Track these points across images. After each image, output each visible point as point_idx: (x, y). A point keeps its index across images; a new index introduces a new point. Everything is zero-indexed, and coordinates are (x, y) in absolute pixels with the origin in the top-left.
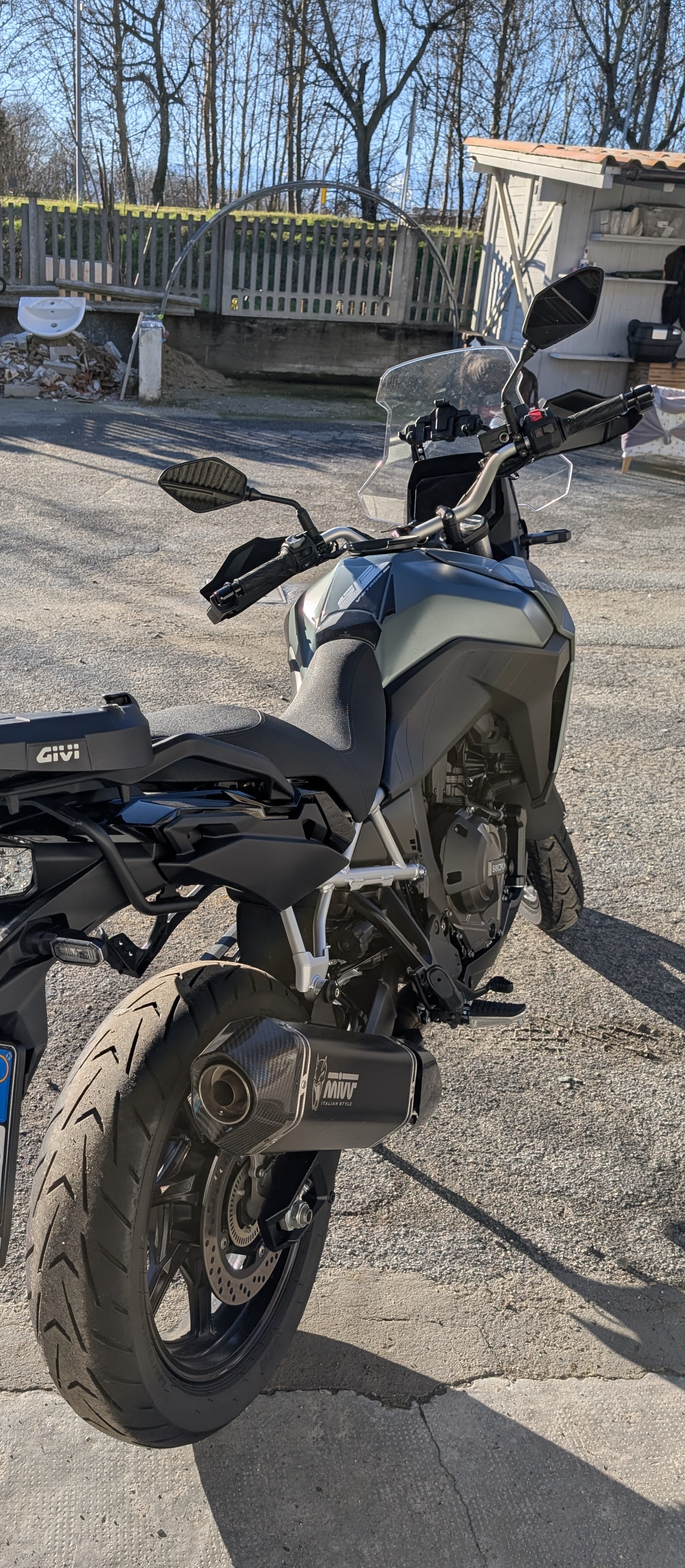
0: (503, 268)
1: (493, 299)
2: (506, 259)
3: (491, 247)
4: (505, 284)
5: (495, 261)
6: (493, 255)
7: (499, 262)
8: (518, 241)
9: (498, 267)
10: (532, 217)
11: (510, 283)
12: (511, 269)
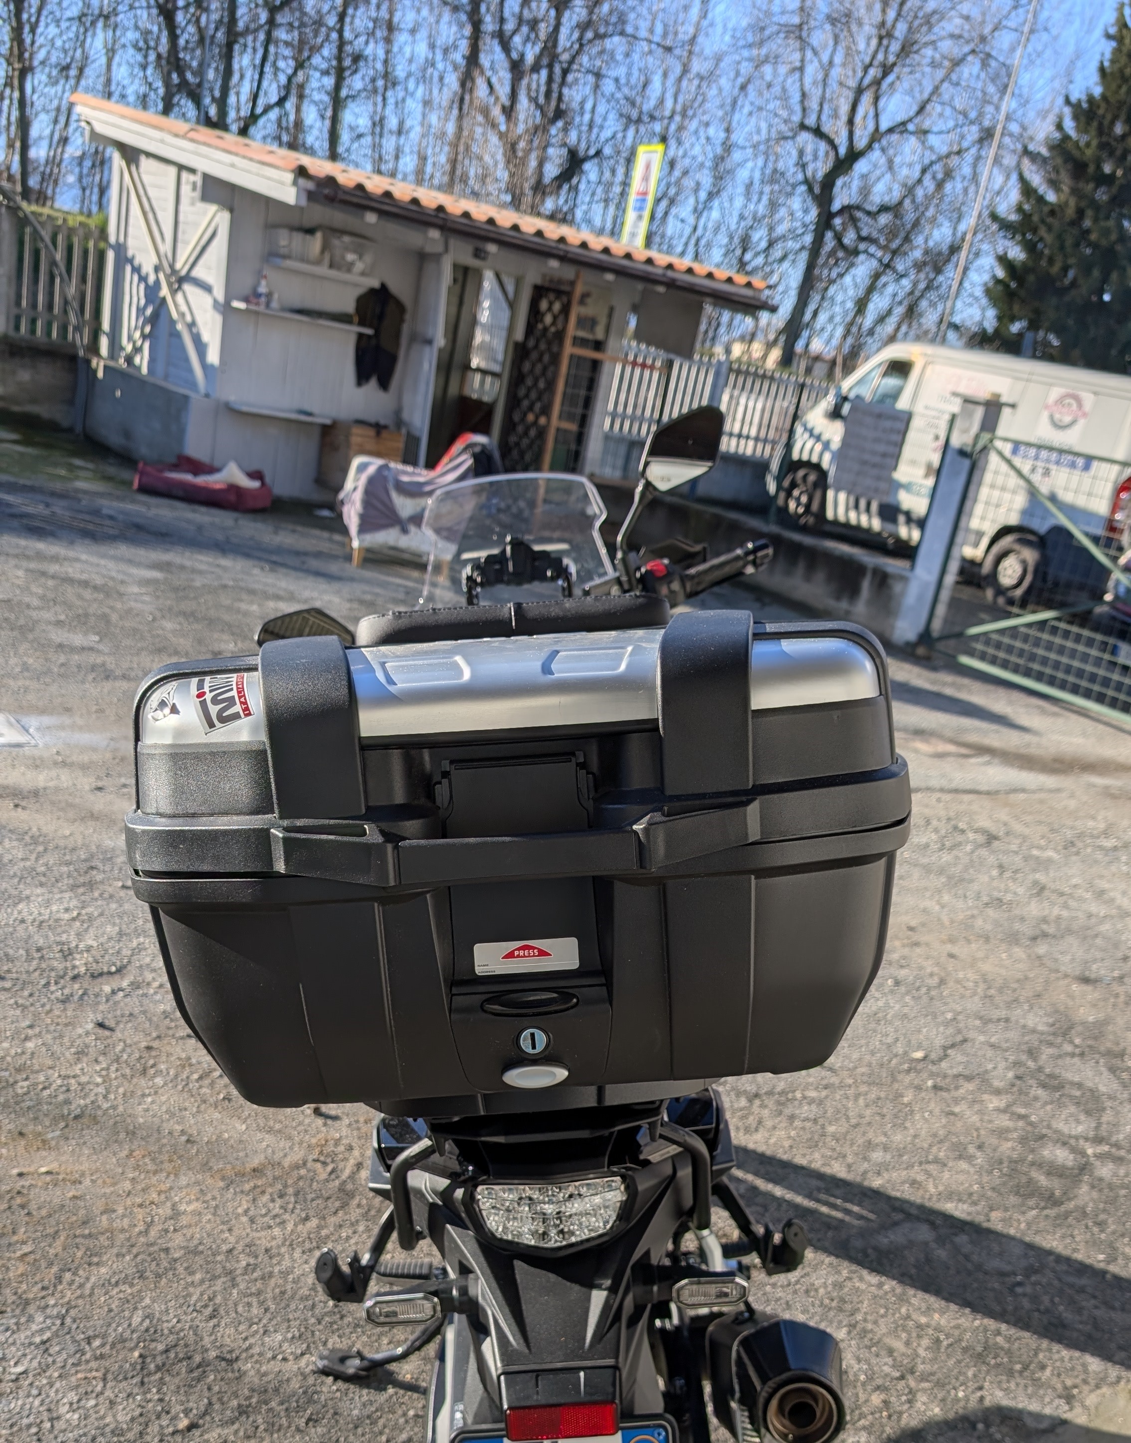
0: (143, 279)
1: (130, 319)
2: (148, 268)
3: (120, 249)
4: (149, 300)
5: (128, 269)
6: (123, 259)
7: (136, 270)
8: (166, 248)
9: (136, 278)
10: (181, 218)
11: (158, 302)
12: (157, 282)
